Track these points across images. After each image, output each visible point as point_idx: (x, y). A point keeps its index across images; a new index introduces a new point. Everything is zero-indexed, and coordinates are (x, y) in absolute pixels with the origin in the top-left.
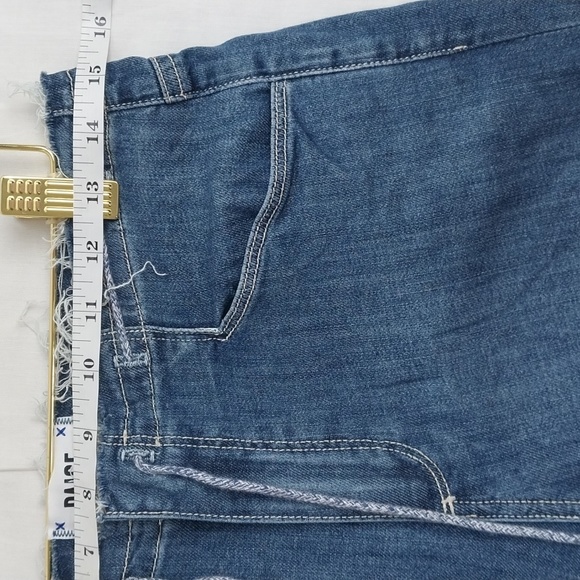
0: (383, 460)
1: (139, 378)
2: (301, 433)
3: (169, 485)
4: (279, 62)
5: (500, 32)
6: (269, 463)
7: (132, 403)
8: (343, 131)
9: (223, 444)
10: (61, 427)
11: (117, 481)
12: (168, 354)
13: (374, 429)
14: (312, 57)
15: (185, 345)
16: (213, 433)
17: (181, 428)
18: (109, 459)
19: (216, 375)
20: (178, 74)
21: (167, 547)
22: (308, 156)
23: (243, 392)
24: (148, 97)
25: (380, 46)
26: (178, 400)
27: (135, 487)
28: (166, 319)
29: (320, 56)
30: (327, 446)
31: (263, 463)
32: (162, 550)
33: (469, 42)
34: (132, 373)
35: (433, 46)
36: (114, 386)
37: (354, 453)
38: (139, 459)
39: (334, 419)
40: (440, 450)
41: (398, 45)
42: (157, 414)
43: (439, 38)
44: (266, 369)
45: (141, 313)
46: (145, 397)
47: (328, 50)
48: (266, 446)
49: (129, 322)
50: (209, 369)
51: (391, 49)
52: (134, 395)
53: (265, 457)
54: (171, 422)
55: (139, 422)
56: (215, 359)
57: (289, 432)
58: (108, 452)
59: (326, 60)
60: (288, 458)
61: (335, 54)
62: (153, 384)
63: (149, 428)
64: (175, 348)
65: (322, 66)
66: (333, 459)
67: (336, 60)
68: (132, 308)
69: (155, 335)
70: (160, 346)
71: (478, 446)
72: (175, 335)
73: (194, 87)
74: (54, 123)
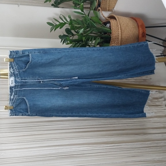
0: (37, 79)
3: (20, 82)
4: (30, 52)
7: (17, 76)
8: (35, 58)
9: (24, 78)
11: (16, 82)
13: (36, 77)
14: (33, 52)
15: (21, 71)
18: (15, 80)
20: (21, 53)
21: (20, 86)
22: (33, 59)
23: (26, 75)
26: (21, 75)
27: (18, 82)
28: (19, 69)
30: (33, 78)
36: (15, 75)
37: (35, 79)
38: (18, 80)
39: (33, 76)
44: (28, 73)
45: (17, 69)
50: (23, 73)
54: (20, 77)
57: (30, 77)
62: (18, 74)
63: (18, 78)
67: (35, 53)
70: (19, 71)
73: (23, 53)
74: (10, 55)
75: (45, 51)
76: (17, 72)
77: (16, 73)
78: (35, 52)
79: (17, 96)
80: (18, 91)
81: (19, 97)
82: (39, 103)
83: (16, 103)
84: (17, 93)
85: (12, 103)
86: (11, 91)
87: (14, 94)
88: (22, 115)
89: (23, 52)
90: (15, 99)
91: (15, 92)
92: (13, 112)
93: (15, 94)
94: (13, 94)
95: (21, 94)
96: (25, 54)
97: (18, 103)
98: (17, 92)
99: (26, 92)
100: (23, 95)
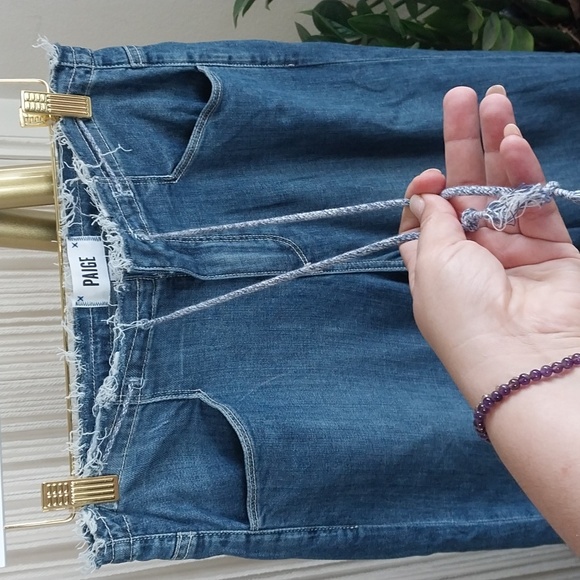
0: (272, 244)
1: (130, 203)
4: (201, 56)
5: (311, 60)
12: (142, 191)
14: (218, 57)
15: (152, 186)
19: (173, 202)
23: (190, 210)
24: (122, 63)
25: (253, 57)
26: (153, 216)
29: (222, 57)
30: (241, 238)
33: (296, 63)
34: (125, 200)
35: (279, 62)
37: (257, 242)
40: (300, 238)
41: (261, 58)
42: (145, 222)
43: (282, 58)
46: (135, 213)
47: (227, 55)
48: (208, 239)
50: (168, 199)
51: (258, 59)
52: (129, 211)
56: (171, 195)
59: (226, 59)
60: (221, 243)
61: (230, 58)
62: (139, 207)
64: (146, 188)
65: (223, 62)
66: (246, 244)
67: (230, 60)
68: (116, 168)
69: (133, 181)
70: (137, 187)
73: (149, 61)
74: (59, 69)
75: (296, 55)
76: (125, 188)
77: (121, 193)
78: (235, 56)
79: (143, 382)
81: (155, 388)
83: (140, 448)
84: (141, 358)
85: (103, 448)
87: (125, 364)
88: (200, 550)
89: (154, 54)
90: (130, 414)
91: (128, 344)
92: (120, 522)
93: (131, 366)
94: (114, 370)
95: (171, 366)
96: (168, 67)
97: (152, 446)
98: (143, 349)
99: (209, 350)
100: (186, 376)
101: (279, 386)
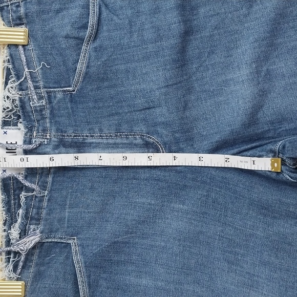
0: (139, 141)
1: (41, 111)
2: (106, 131)
6: (93, 143)
7: (38, 121)
9: (75, 136)
10: (5, 131)
12: (52, 100)
13: (135, 129)
15: (59, 96)
16: (70, 131)
17: (57, 130)
19: (72, 108)
21: (53, 178)
23: (82, 114)
26: (57, 119)
28: (51, 86)
30: (116, 136)
31: (90, 143)
32: (51, 179)
34: (38, 109)
36: (31, 114)
37: (127, 138)
39: (119, 125)
40: (161, 137)
42: (48, 125)
44: (91, 105)
45: (41, 84)
46: (44, 118)
48: (92, 136)
49: (36, 88)
50: (69, 105)
52: (39, 117)
53: (91, 141)
54: (54, 128)
55: (41, 128)
56: (71, 101)
57: (101, 130)
58: (28, 140)
60: (100, 141)
62: (47, 113)
63: (44, 130)
64: (55, 97)
66: (119, 141)
68: (37, 82)
69: (47, 92)
70: (49, 97)
71: (177, 135)
72: (55, 92)
76: (40, 98)
77: (35, 103)
80: (45, 204)
82: (144, 282)
86: (7, 204)
87: (26, 216)
95: (60, 220)
98: (39, 208)
99: (84, 212)
100: (68, 227)
101: (128, 243)
